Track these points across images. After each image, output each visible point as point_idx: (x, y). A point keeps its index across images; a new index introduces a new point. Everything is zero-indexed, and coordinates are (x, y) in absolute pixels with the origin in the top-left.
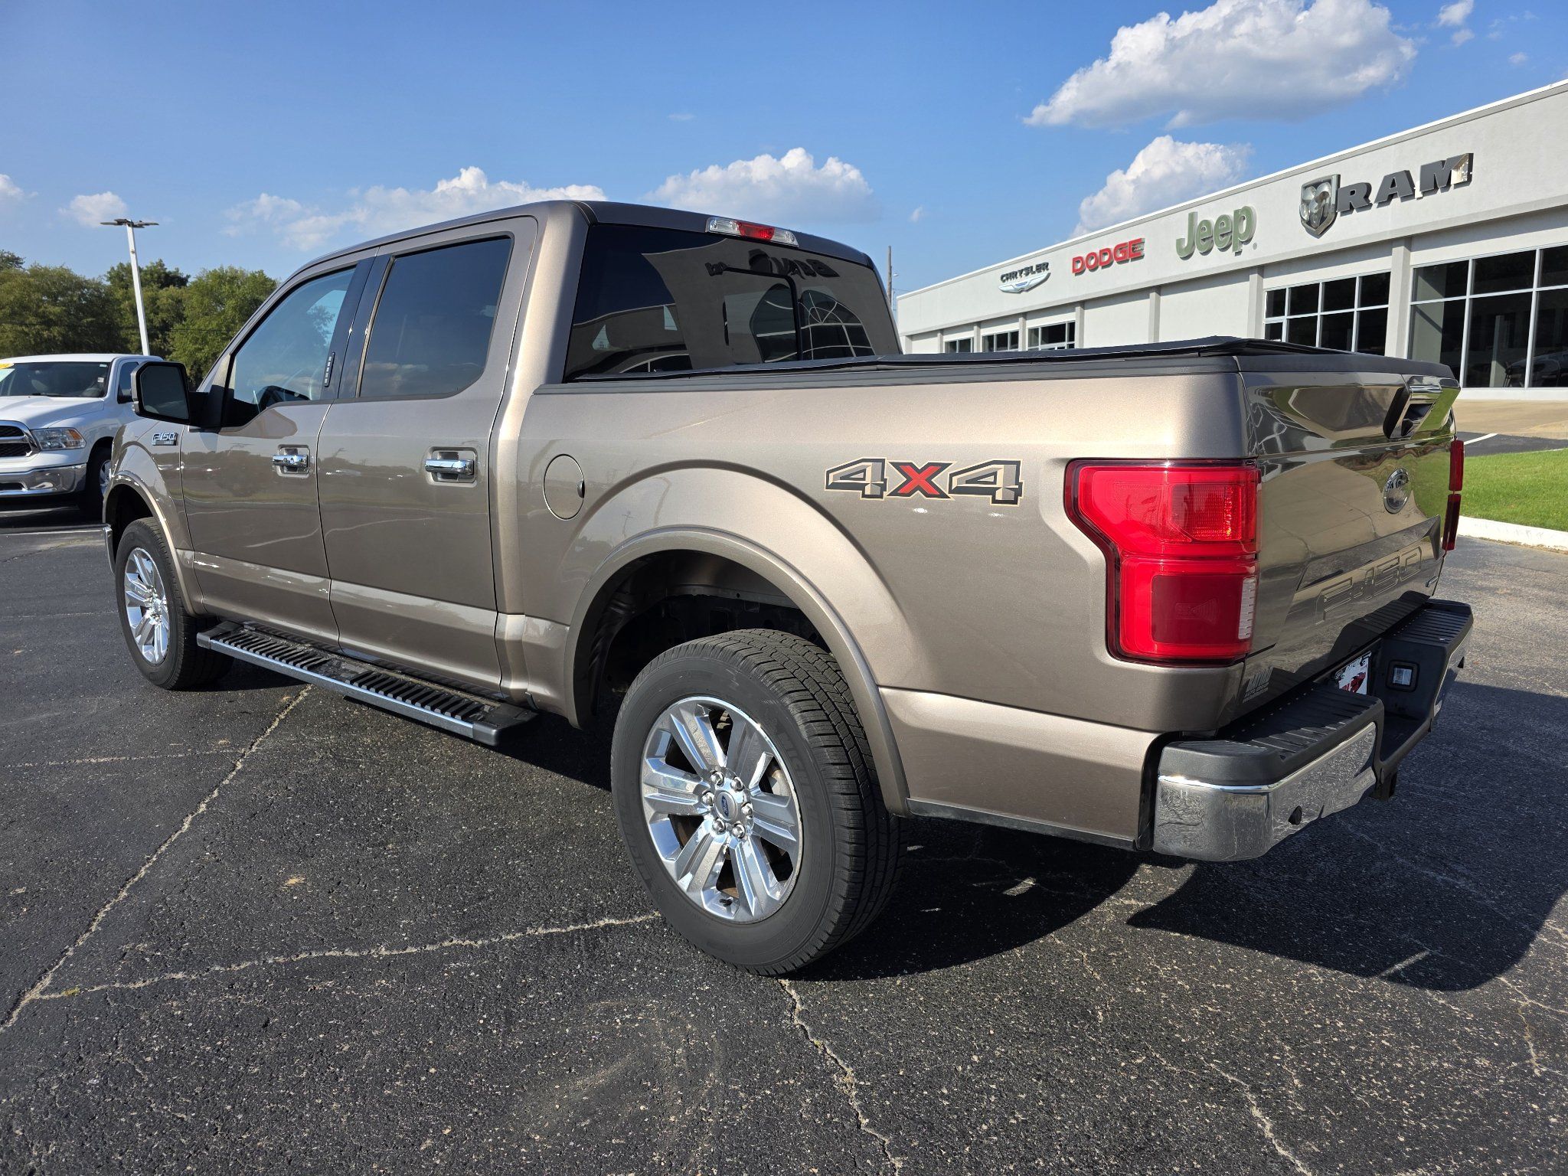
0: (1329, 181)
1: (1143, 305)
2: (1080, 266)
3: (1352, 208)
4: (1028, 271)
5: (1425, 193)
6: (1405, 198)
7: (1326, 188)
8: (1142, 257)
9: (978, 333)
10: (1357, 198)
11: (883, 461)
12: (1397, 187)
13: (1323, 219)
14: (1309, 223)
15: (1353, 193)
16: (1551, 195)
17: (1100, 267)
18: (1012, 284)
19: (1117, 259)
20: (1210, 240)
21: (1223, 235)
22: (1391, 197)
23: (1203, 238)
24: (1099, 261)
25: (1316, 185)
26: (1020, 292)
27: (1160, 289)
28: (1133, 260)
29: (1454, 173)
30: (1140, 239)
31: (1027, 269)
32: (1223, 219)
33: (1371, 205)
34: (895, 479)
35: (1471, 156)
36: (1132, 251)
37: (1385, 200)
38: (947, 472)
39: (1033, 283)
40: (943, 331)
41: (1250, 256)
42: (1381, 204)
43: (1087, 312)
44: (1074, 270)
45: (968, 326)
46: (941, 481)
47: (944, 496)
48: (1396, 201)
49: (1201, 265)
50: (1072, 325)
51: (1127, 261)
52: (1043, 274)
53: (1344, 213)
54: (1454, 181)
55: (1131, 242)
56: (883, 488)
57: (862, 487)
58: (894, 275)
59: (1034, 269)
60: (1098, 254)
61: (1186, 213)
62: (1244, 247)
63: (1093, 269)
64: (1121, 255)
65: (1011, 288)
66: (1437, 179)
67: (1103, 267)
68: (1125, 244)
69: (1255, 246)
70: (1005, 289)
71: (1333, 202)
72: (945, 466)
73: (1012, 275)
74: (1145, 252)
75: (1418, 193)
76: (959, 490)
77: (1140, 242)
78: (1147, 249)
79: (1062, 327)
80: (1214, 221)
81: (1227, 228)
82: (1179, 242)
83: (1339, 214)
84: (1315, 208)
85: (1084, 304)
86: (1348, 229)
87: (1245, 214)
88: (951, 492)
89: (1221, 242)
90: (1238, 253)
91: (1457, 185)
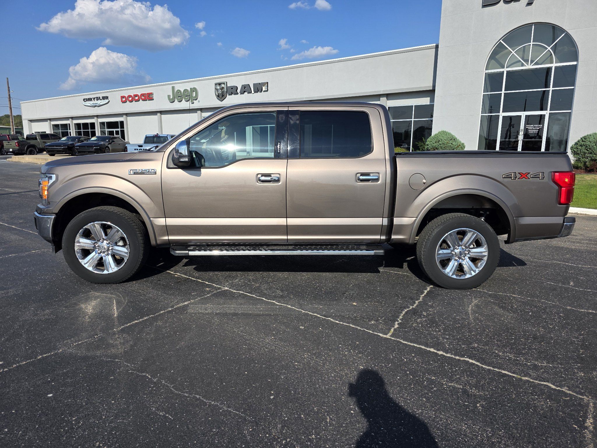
0: (224, 84)
1: (155, 118)
2: (124, 100)
3: (232, 93)
4: (98, 99)
5: (255, 92)
6: (248, 93)
7: (223, 86)
8: (153, 100)
9: (72, 122)
10: (233, 91)
11: (516, 172)
12: (246, 89)
13: (223, 96)
14: (218, 96)
15: (232, 89)
16: (290, 98)
17: (134, 101)
18: (88, 103)
19: (142, 99)
20: (182, 97)
21: (186, 96)
22: (244, 92)
23: (178, 96)
24: (134, 99)
25: (220, 84)
26: (94, 107)
27: (162, 112)
28: (149, 100)
29: (263, 87)
30: (152, 93)
31: (97, 98)
32: (186, 91)
33: (238, 93)
34: (518, 176)
35: (268, 83)
36: (148, 97)
37: (242, 92)
38: (530, 174)
39: (101, 104)
40: (50, 120)
41: (196, 105)
42: (241, 94)
43: (129, 118)
44: (122, 101)
45: (67, 118)
46: (529, 176)
47: (529, 179)
48: (246, 93)
49: (177, 105)
50: (122, 123)
51: (147, 100)
52: (106, 101)
53: (229, 95)
54: (263, 90)
55: (147, 94)
56: (516, 178)
57: (511, 178)
58: (11, 91)
59: (101, 98)
60: (133, 96)
61: (171, 86)
62: (195, 101)
63: (131, 101)
64: (143, 98)
65: (89, 105)
66: (258, 88)
67: (135, 101)
68: (145, 94)
69: (199, 101)
70: (85, 104)
71: (226, 91)
72: (529, 173)
73: (90, 99)
74: (154, 98)
75: (253, 92)
76: (532, 177)
77: (152, 94)
78: (155, 97)
79: (117, 123)
80: (182, 91)
81: (188, 94)
82: (169, 96)
83: (228, 95)
84: (220, 92)
85: (127, 115)
86: (231, 100)
87: (194, 90)
88: (531, 178)
89: (186, 98)
90: (193, 103)
91: (264, 91)
